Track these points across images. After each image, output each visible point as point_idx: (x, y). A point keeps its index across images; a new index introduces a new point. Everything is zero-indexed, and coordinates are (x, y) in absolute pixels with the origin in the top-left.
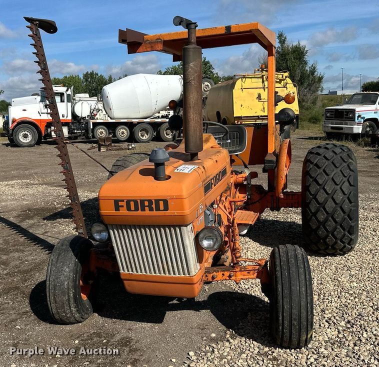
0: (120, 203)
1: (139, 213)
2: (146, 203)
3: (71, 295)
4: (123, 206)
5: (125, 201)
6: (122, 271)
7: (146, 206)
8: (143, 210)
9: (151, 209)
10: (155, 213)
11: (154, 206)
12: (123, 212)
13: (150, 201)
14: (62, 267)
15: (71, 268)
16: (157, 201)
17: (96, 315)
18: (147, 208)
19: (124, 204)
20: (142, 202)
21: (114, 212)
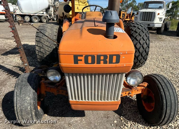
0: (79, 58)
1: (95, 65)
2: (102, 58)
3: (34, 114)
4: (81, 60)
5: (84, 56)
6: (70, 100)
7: (102, 60)
8: (99, 62)
9: (105, 62)
10: (108, 65)
11: (108, 60)
12: (82, 64)
13: (105, 57)
14: (25, 97)
15: (31, 97)
16: (111, 56)
17: (46, 115)
18: (102, 62)
19: (83, 58)
20: (99, 57)
21: (73, 65)
